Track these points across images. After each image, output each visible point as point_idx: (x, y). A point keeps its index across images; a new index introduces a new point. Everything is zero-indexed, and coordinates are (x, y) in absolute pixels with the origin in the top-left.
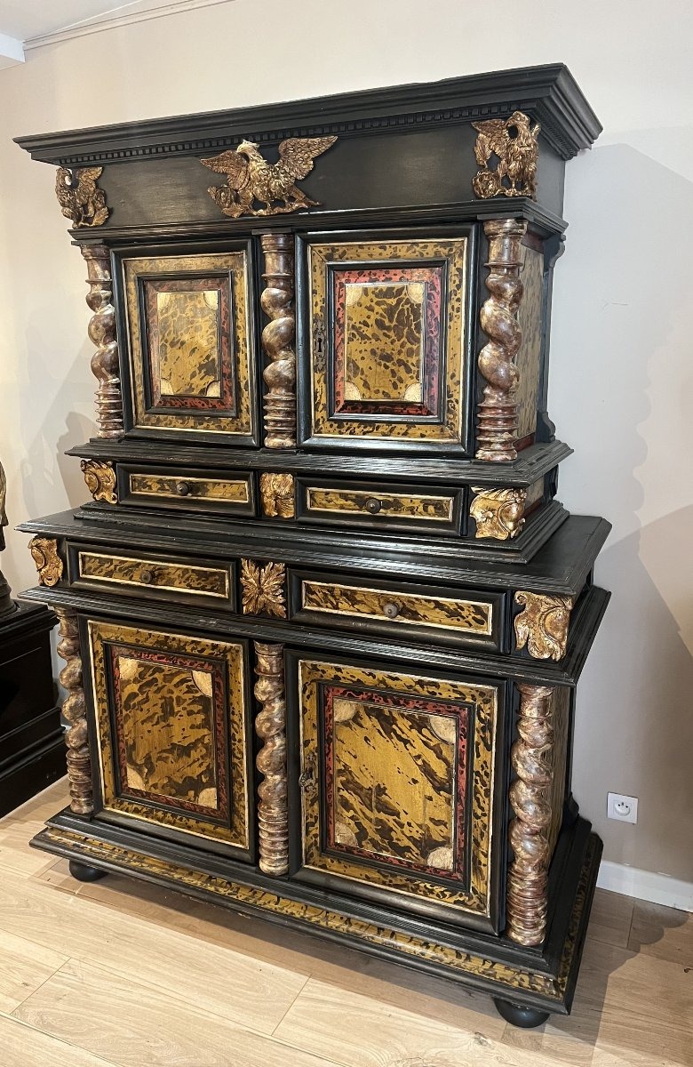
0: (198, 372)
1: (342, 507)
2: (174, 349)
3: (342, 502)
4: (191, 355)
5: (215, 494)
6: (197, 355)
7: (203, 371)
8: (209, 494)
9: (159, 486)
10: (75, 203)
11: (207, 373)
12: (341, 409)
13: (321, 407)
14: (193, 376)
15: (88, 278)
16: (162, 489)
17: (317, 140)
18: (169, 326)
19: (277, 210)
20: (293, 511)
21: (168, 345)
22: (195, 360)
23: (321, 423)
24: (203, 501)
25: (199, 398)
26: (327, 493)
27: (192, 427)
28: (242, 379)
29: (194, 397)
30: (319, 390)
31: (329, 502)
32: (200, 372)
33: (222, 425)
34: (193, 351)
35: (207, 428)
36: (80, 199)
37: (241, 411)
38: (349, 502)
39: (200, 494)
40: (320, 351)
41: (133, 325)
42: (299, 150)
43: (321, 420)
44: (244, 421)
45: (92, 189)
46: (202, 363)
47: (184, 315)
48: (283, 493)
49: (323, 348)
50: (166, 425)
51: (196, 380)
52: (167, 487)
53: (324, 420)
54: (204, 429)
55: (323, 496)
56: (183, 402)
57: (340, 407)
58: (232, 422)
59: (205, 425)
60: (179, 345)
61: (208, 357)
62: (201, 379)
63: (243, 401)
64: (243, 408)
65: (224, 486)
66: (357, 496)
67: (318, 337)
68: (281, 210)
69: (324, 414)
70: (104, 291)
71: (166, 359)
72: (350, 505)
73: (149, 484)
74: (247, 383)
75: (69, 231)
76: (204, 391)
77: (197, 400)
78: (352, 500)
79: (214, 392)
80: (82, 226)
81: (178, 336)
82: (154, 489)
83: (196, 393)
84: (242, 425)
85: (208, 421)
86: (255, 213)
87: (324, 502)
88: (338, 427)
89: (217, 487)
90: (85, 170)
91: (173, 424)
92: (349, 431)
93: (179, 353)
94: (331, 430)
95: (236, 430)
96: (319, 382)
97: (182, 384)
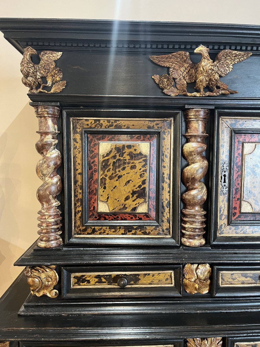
0: (131, 196)
1: (243, 283)
2: (113, 181)
3: (243, 279)
4: (126, 184)
5: (145, 282)
6: (131, 184)
7: (135, 196)
8: (140, 282)
9: (97, 280)
10: (36, 76)
11: (137, 197)
12: (237, 218)
13: (223, 217)
14: (127, 199)
15: (38, 130)
16: (100, 282)
17: (242, 53)
18: (109, 165)
19: (208, 94)
20: (208, 288)
21: (107, 178)
22: (130, 188)
23: (223, 227)
24: (136, 288)
25: (129, 214)
26: (232, 274)
27: (122, 234)
28: (164, 200)
29: (125, 213)
30: (223, 206)
31: (234, 279)
32: (133, 197)
33: (147, 232)
34: (128, 182)
35: (135, 234)
36: (40, 73)
37: (163, 221)
38: (248, 279)
39: (132, 282)
40: (225, 182)
41: (77, 163)
42: (229, 58)
43: (224, 225)
44: (165, 228)
45: (52, 67)
46: (135, 190)
47: (122, 158)
48: (203, 278)
49: (227, 180)
50: (100, 234)
51: (129, 202)
52: (104, 280)
53: (225, 225)
54: (133, 234)
55: (230, 276)
56: (116, 217)
57: (237, 216)
58: (155, 229)
59: (133, 231)
60: (117, 178)
61: (139, 186)
62: (134, 201)
63: (165, 214)
64: (165, 219)
65: (153, 276)
66: (253, 274)
67: (223, 173)
68: (211, 94)
69: (226, 221)
70: (53, 140)
71: (105, 188)
72: (248, 281)
73: (88, 279)
74: (169, 203)
75: (28, 95)
76: (135, 209)
77: (127, 215)
78: (251, 277)
79: (142, 209)
80: (40, 92)
81: (116, 172)
82: (92, 282)
83: (128, 210)
84: (163, 231)
85: (136, 229)
86: (189, 94)
87: (230, 280)
88: (235, 230)
89: (147, 276)
90: (48, 52)
91: (107, 232)
92: (242, 232)
93: (117, 183)
94: (230, 231)
95: (158, 234)
96: (223, 201)
97: (117, 204)
